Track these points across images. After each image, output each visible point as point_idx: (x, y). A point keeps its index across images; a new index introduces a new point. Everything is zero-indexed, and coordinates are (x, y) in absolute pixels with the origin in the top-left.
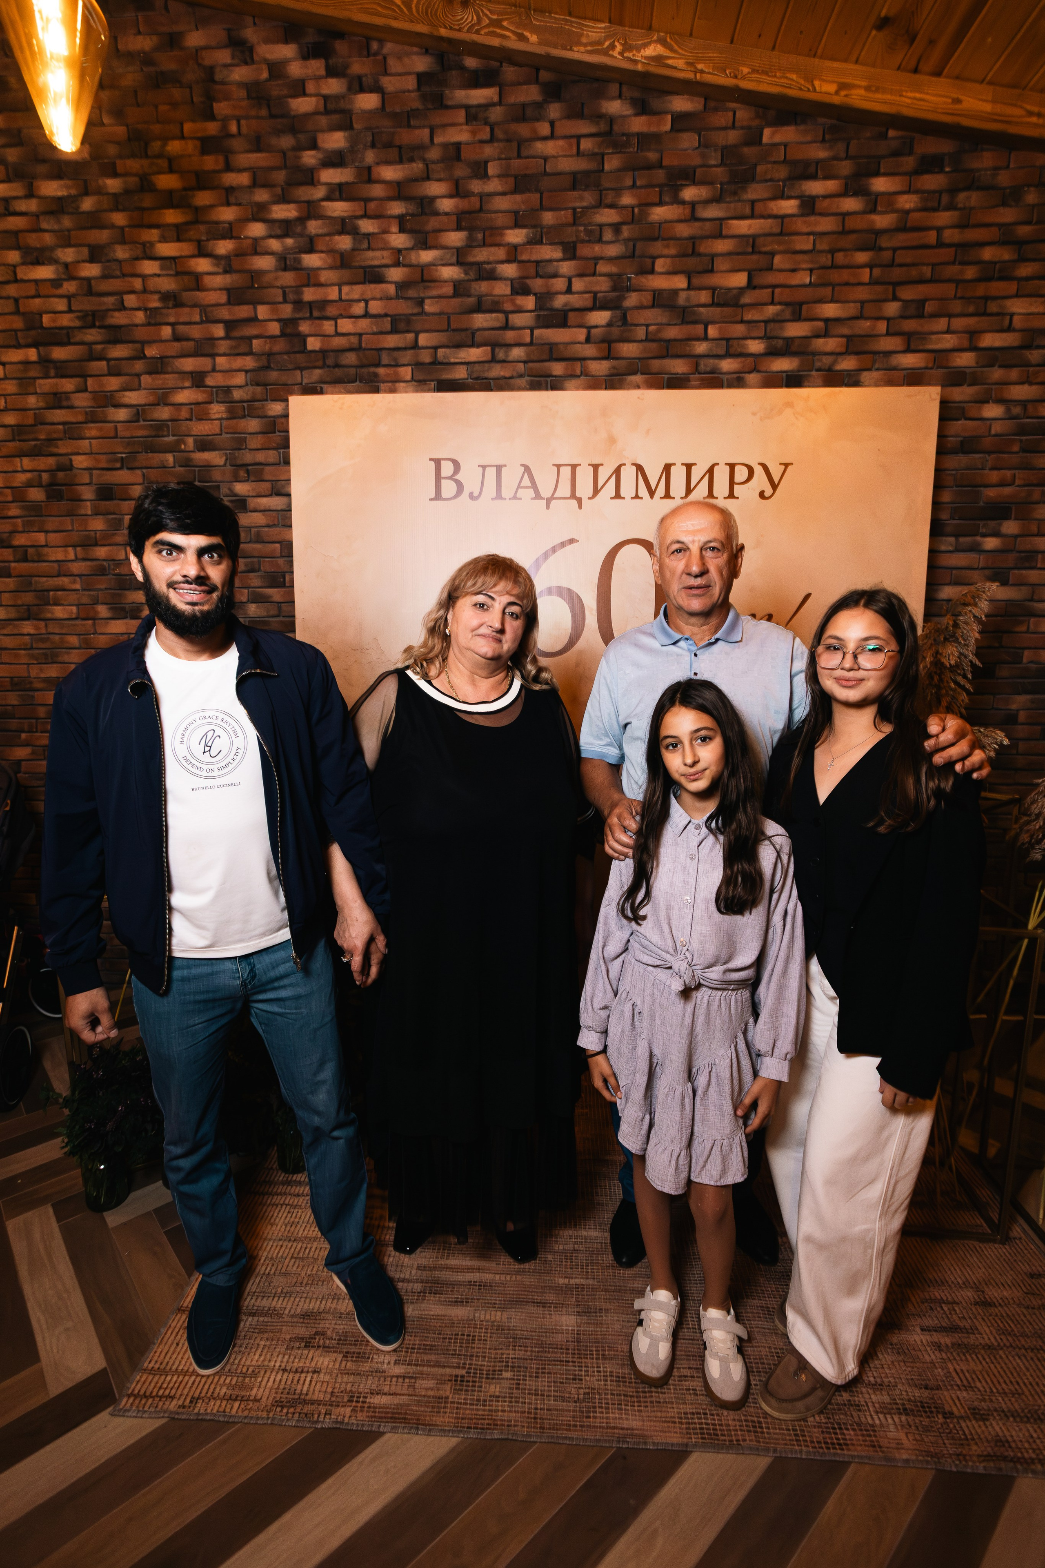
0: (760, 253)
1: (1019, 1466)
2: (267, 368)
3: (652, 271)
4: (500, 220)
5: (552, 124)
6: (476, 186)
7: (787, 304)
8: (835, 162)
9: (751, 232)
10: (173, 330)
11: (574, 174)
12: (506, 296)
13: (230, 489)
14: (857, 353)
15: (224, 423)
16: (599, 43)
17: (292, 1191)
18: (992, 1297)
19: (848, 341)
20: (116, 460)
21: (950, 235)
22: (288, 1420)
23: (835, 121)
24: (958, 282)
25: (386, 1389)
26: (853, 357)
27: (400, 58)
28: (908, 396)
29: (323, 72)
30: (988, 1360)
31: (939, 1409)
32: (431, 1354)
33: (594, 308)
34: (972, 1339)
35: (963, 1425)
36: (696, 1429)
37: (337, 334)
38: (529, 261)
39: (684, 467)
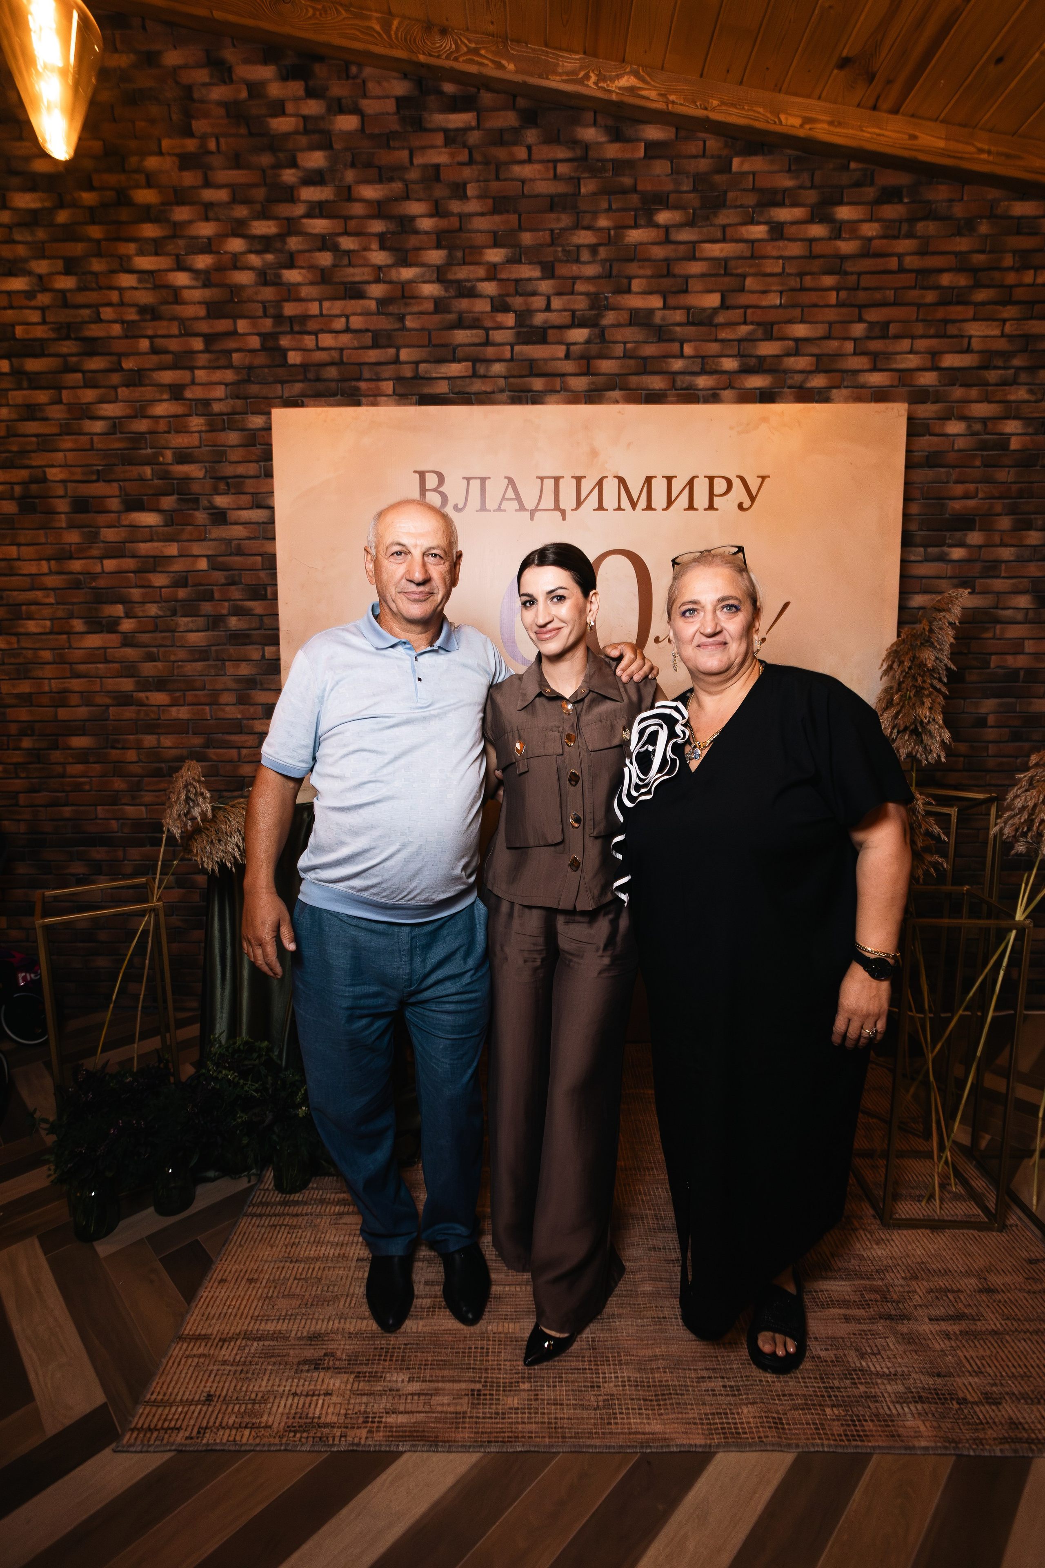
0: (732, 275)
1: (1034, 1447)
2: (248, 381)
3: (629, 291)
4: (480, 239)
5: (529, 148)
6: (456, 206)
7: (758, 324)
8: (802, 191)
9: (724, 254)
10: (152, 344)
11: (552, 197)
12: (487, 313)
13: (209, 502)
14: (826, 372)
15: (203, 435)
16: (574, 72)
17: (290, 1211)
18: (994, 1283)
19: (817, 360)
20: (92, 473)
21: (910, 262)
22: (302, 1445)
23: (799, 153)
24: (919, 306)
25: (402, 1408)
26: (822, 375)
27: (379, 83)
28: (876, 412)
29: (301, 93)
30: (996, 1345)
31: (952, 1396)
32: (445, 1369)
33: (573, 325)
34: (980, 1326)
35: (977, 1409)
36: (717, 1429)
37: (319, 349)
38: (508, 280)
39: (665, 480)
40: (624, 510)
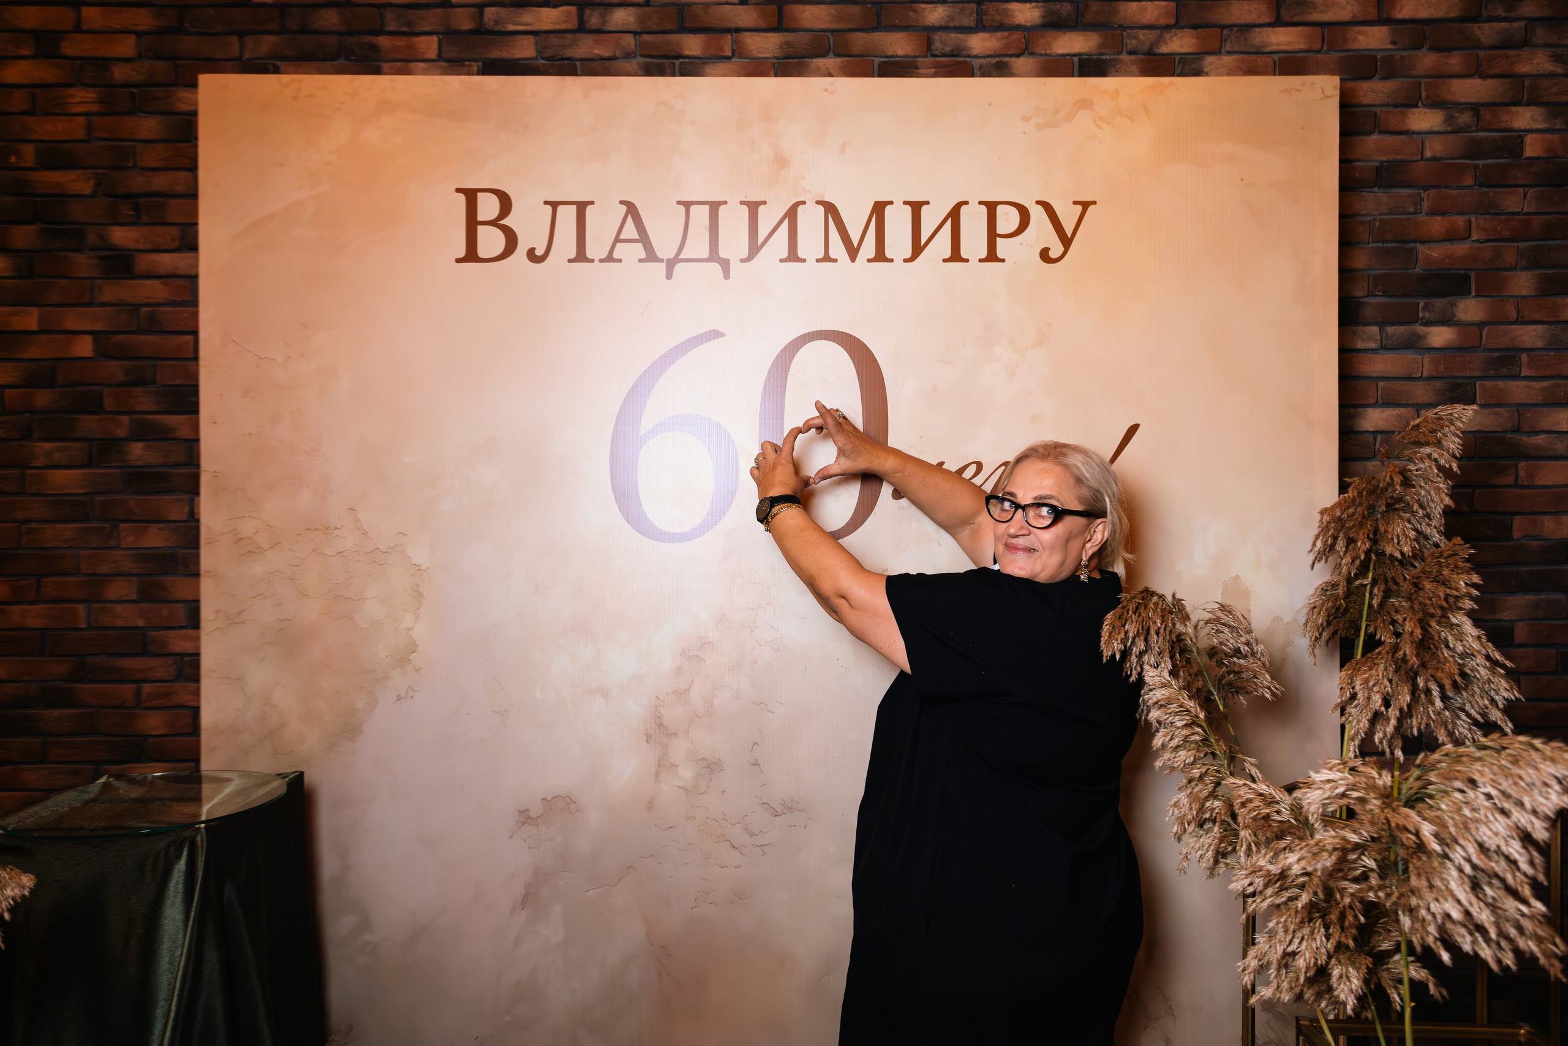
2: (175, 29)
13: (104, 238)
14: (1195, 27)
15: (94, 121)
19: (1177, 7)
26: (1187, 33)
28: (1284, 89)
39: (908, 208)
40: (835, 261)
